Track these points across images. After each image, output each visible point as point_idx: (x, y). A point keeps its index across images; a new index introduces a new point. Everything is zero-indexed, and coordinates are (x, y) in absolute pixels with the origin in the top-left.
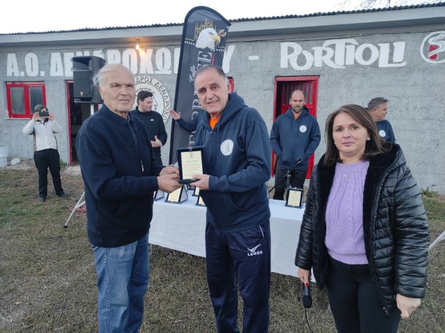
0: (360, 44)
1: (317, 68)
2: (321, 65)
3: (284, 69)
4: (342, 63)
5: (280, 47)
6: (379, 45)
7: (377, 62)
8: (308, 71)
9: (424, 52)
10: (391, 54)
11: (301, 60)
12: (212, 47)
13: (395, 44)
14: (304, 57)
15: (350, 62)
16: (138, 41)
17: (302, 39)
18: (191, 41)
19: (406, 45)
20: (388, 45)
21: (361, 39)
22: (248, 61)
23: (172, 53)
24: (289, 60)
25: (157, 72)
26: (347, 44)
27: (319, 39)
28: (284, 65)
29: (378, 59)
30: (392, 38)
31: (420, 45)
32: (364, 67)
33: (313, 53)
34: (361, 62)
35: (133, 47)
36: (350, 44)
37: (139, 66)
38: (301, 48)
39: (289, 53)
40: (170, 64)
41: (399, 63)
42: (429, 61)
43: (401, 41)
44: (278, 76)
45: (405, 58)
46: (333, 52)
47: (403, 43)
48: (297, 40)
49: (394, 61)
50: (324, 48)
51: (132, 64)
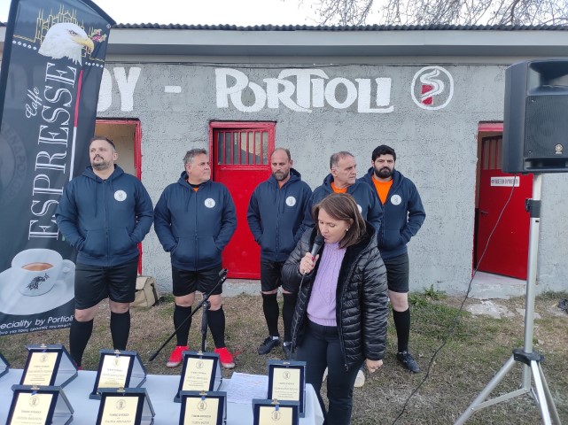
0: (332, 77)
1: (271, 109)
2: (277, 107)
3: (223, 110)
4: (309, 106)
5: (214, 76)
6: (356, 80)
7: (355, 105)
8: (258, 113)
9: (415, 94)
10: (374, 94)
11: (248, 97)
12: (77, 57)
13: (377, 80)
14: (252, 93)
15: (319, 103)
17: (247, 66)
18: (28, 43)
19: (393, 82)
20: (368, 81)
21: (331, 71)
22: (165, 93)
24: (229, 96)
26: (312, 77)
27: (271, 66)
28: (221, 102)
29: (357, 100)
30: (373, 71)
31: (410, 85)
32: (338, 111)
33: (264, 87)
34: (334, 103)
36: (317, 77)
38: (246, 78)
39: (229, 86)
41: (385, 107)
42: (422, 106)
43: (386, 77)
44: (214, 121)
45: (393, 100)
46: (294, 87)
47: (388, 80)
48: (240, 65)
49: (378, 105)
50: (280, 80)
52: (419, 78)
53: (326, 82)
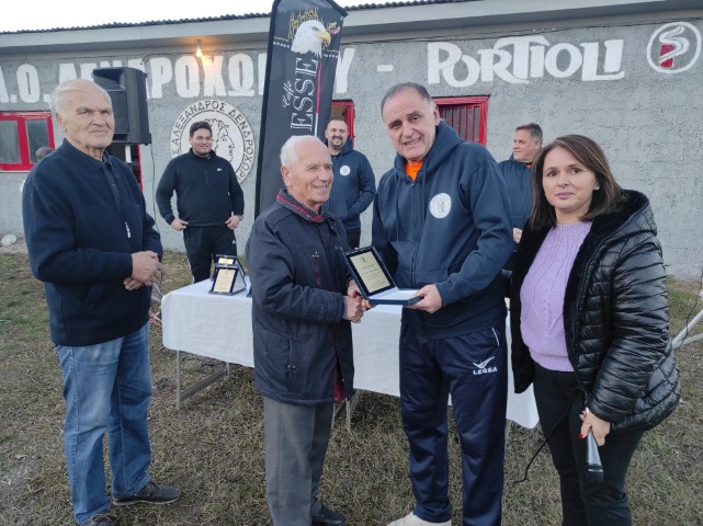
0: (553, 44)
1: (485, 83)
2: (491, 79)
3: (434, 86)
4: (526, 77)
5: (426, 51)
6: (582, 45)
7: (579, 73)
8: (470, 87)
9: (653, 55)
10: (601, 59)
11: (461, 71)
12: (318, 51)
13: (606, 43)
14: (465, 66)
15: (537, 73)
16: (199, 43)
17: (461, 38)
18: (284, 42)
19: (625, 44)
20: (596, 45)
21: (553, 37)
22: (376, 73)
23: (255, 62)
24: (441, 71)
25: (231, 94)
26: (532, 44)
27: (488, 36)
28: (433, 78)
29: (581, 68)
30: (602, 33)
31: (646, 45)
32: (560, 81)
33: (478, 59)
34: (555, 72)
35: (192, 53)
36: (537, 44)
37: (202, 83)
38: (459, 51)
39: (441, 60)
40: (252, 80)
41: (614, 73)
42: (659, 69)
43: (616, 38)
45: (624, 65)
46: (510, 57)
47: (620, 43)
48: (453, 38)
49: (607, 69)
50: (496, 51)
51: (190, 81)
52: (658, 36)
53: (547, 49)
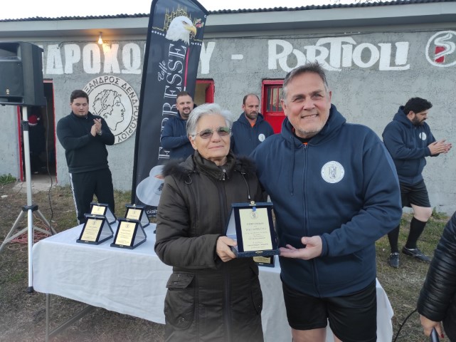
0: (359, 43)
3: (272, 71)
4: (339, 66)
5: (267, 46)
6: (379, 45)
7: (377, 64)
9: (429, 54)
10: (393, 55)
11: (292, 61)
12: (187, 40)
13: (397, 44)
14: (295, 57)
15: (347, 64)
16: (101, 34)
17: (292, 37)
18: (160, 32)
19: (410, 45)
20: (389, 45)
21: (359, 38)
22: (231, 60)
23: (142, 49)
24: (277, 61)
25: (123, 72)
26: (343, 43)
27: (311, 36)
28: (272, 65)
29: (379, 61)
30: (393, 37)
31: (425, 46)
32: (363, 70)
33: (305, 53)
34: (360, 63)
35: (95, 42)
36: (347, 43)
37: (102, 64)
38: (291, 47)
39: (278, 53)
40: (139, 63)
41: (402, 65)
42: (435, 64)
43: (404, 41)
44: (266, 79)
45: (409, 60)
46: (328, 51)
47: (406, 44)
48: (287, 37)
49: (397, 64)
50: (317, 47)
51: (94, 62)
52: (433, 41)
